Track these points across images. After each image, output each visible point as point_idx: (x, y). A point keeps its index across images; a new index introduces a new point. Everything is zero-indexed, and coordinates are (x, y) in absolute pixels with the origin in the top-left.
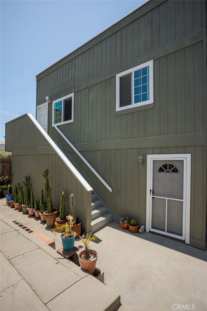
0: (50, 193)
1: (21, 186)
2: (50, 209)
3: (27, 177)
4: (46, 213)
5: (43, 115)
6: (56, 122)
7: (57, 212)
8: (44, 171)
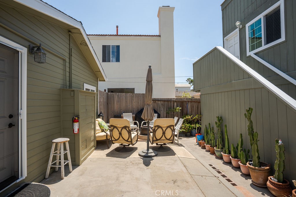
0: (257, 140)
1: (211, 126)
2: (257, 162)
3: (220, 117)
4: (250, 164)
5: (232, 46)
6: (252, 48)
7: (268, 168)
8: (247, 110)
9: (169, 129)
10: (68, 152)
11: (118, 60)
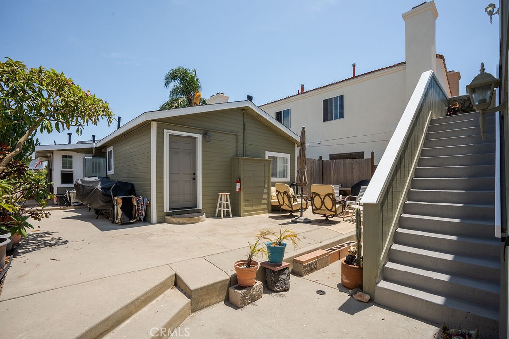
9: (327, 197)
10: (229, 202)
11: (341, 115)
